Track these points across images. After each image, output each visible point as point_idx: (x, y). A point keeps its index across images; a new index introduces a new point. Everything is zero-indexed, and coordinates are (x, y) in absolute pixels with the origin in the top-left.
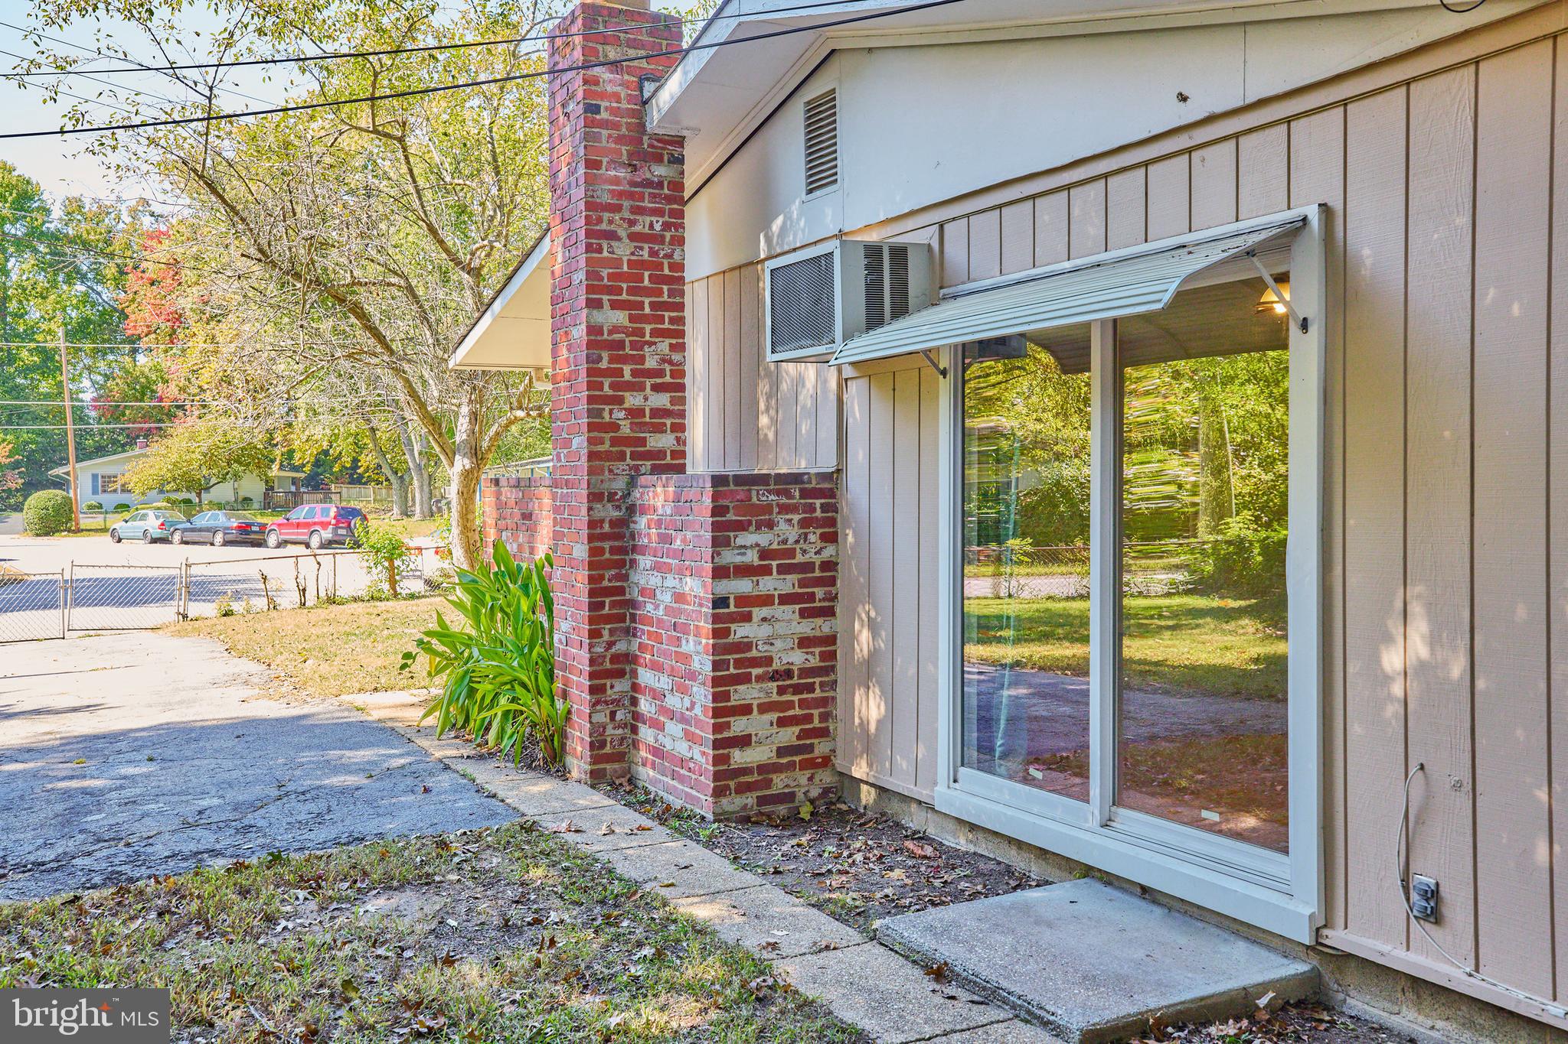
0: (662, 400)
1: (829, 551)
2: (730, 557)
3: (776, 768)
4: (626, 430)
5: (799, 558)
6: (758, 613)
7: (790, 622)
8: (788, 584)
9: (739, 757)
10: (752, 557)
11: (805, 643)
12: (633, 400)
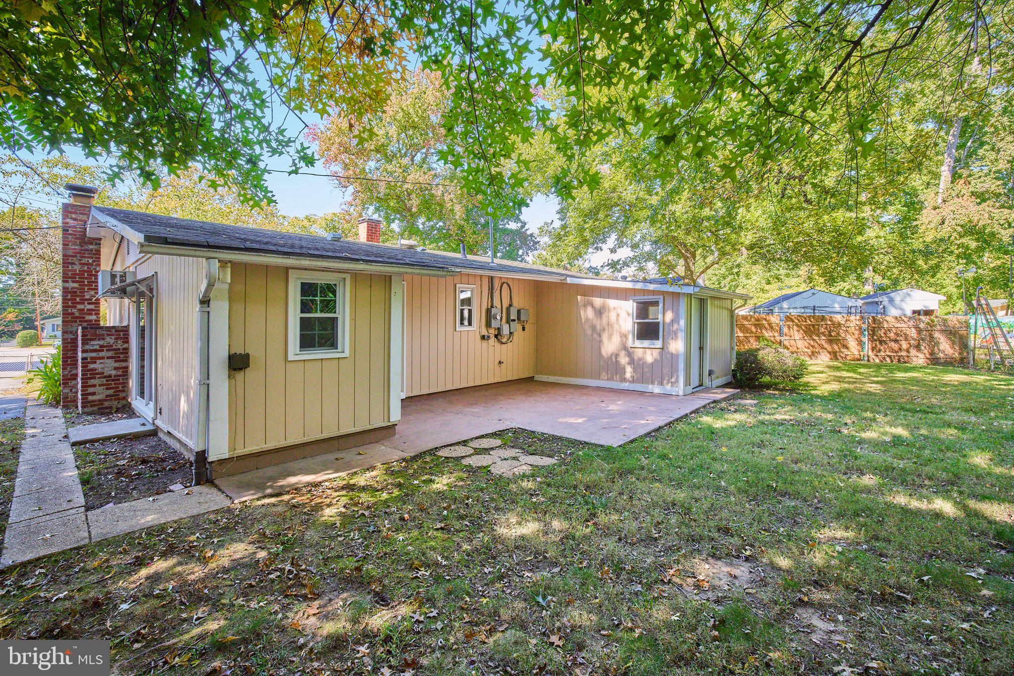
0: (92, 307)
1: (125, 346)
2: (87, 347)
3: (105, 400)
4: (77, 314)
5: (114, 347)
6: (98, 361)
7: (111, 363)
8: (110, 354)
9: (91, 398)
10: (97, 347)
11: (116, 368)
12: (80, 307)
